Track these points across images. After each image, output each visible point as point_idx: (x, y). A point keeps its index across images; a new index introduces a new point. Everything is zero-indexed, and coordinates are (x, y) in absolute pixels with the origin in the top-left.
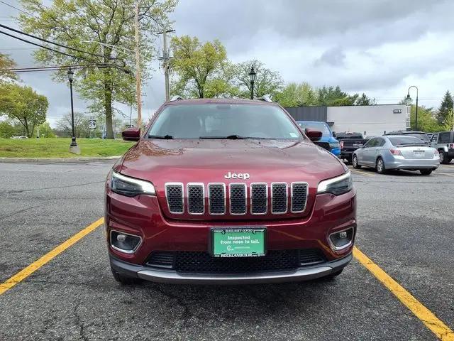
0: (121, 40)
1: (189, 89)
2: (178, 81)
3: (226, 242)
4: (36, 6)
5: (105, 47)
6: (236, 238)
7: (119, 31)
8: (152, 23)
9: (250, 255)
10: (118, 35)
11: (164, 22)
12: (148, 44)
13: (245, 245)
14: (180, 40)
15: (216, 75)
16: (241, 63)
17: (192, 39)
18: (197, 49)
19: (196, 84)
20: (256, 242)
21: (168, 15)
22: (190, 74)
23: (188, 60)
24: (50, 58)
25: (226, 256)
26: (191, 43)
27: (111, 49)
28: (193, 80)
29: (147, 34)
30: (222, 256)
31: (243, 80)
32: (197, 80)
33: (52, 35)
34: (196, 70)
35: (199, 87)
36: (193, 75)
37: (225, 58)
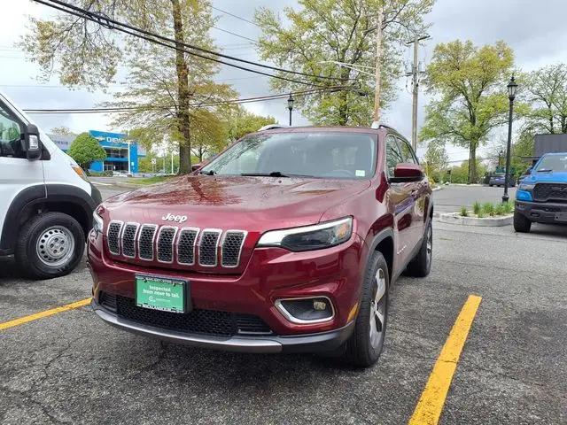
0: (363, 56)
1: (454, 110)
2: (440, 100)
3: (148, 292)
4: (274, 28)
5: (343, 67)
6: (157, 288)
7: (361, 45)
8: (403, 30)
9: (169, 310)
10: (360, 49)
11: (417, 28)
12: (396, 57)
13: (165, 297)
14: (447, 47)
15: (497, 90)
16: (537, 70)
17: (464, 45)
18: (470, 57)
19: (466, 103)
20: (176, 296)
21: (423, 17)
22: (457, 89)
23: (455, 72)
24: (284, 85)
25: (147, 307)
26: (461, 49)
27: (350, 70)
28: (462, 97)
29: (395, 46)
30: (144, 306)
31: (538, 93)
32: (467, 98)
33: (289, 58)
34: (467, 84)
35: (470, 107)
36: (463, 91)
37: (511, 65)
